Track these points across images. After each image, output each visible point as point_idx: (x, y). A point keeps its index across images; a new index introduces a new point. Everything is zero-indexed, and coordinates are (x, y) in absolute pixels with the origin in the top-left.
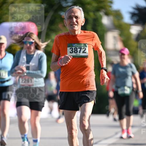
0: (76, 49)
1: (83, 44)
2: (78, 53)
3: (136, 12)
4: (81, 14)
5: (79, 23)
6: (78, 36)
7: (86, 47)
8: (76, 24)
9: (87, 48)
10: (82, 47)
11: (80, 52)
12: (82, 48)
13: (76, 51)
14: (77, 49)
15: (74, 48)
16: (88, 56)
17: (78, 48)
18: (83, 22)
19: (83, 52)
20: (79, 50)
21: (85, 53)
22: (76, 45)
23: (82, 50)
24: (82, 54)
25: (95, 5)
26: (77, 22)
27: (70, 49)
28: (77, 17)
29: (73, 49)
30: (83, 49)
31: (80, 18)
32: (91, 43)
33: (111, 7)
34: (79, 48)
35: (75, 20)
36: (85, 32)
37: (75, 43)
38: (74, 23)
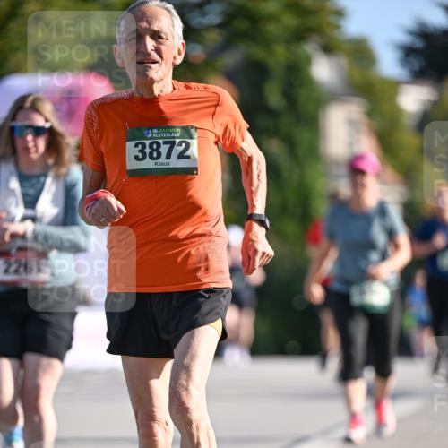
0: (155, 146)
1: (178, 130)
2: (163, 160)
4: (173, 26)
5: (164, 56)
6: (161, 100)
7: (191, 137)
8: (156, 57)
9: (194, 143)
10: (178, 138)
11: (168, 157)
12: (177, 141)
13: (155, 154)
14: (159, 145)
15: (147, 142)
16: (196, 168)
17: (161, 141)
18: (180, 54)
19: (182, 156)
20: (164, 149)
22: (155, 131)
23: (177, 150)
24: (175, 163)
26: (158, 51)
27: (136, 146)
28: (157, 36)
29: (144, 146)
30: (180, 144)
31: (169, 37)
32: (206, 123)
34: (165, 143)
35: (150, 44)
36: (188, 88)
37: (152, 128)
38: (149, 55)
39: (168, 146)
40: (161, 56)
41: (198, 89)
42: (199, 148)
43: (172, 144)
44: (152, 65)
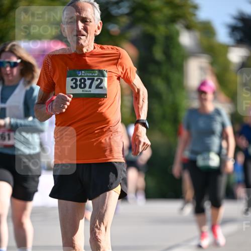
0: (83, 81)
1: (97, 72)
2: (87, 88)
3: (240, 24)
5: (89, 32)
6: (87, 55)
7: (104, 76)
8: (84, 33)
9: (106, 79)
10: (96, 76)
11: (90, 87)
12: (96, 78)
13: (83, 85)
14: (85, 80)
15: (78, 78)
16: (106, 94)
17: (86, 78)
19: (98, 87)
20: (88, 82)
21: (102, 88)
22: (83, 72)
23: (96, 83)
24: (94, 91)
25: (167, 11)
26: (86, 29)
27: (72, 80)
29: (76, 80)
30: (97, 80)
33: (195, 15)
34: (88, 79)
35: (81, 25)
36: (102, 48)
37: (81, 70)
38: (80, 31)
39: (90, 81)
40: (87, 32)
41: (108, 49)
42: (108, 83)
43: (93, 80)
44: (82, 37)
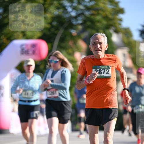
0: (100, 71)
1: (106, 67)
2: (102, 74)
4: (105, 40)
5: (102, 49)
6: (102, 59)
7: (109, 68)
8: (100, 49)
11: (104, 74)
12: (106, 69)
13: (100, 73)
14: (101, 71)
15: (98, 70)
16: (111, 77)
17: (102, 69)
18: (106, 47)
19: (107, 73)
21: (109, 74)
22: (100, 67)
23: (106, 72)
24: (105, 75)
26: (101, 47)
27: (95, 70)
28: (100, 43)
29: (97, 71)
30: (107, 70)
31: (104, 43)
32: (113, 65)
34: (103, 70)
35: (99, 46)
36: (108, 56)
37: (99, 66)
38: (99, 48)
39: (104, 71)
40: (101, 48)
41: (111, 56)
42: (111, 71)
43: (105, 70)
44: (99, 51)
